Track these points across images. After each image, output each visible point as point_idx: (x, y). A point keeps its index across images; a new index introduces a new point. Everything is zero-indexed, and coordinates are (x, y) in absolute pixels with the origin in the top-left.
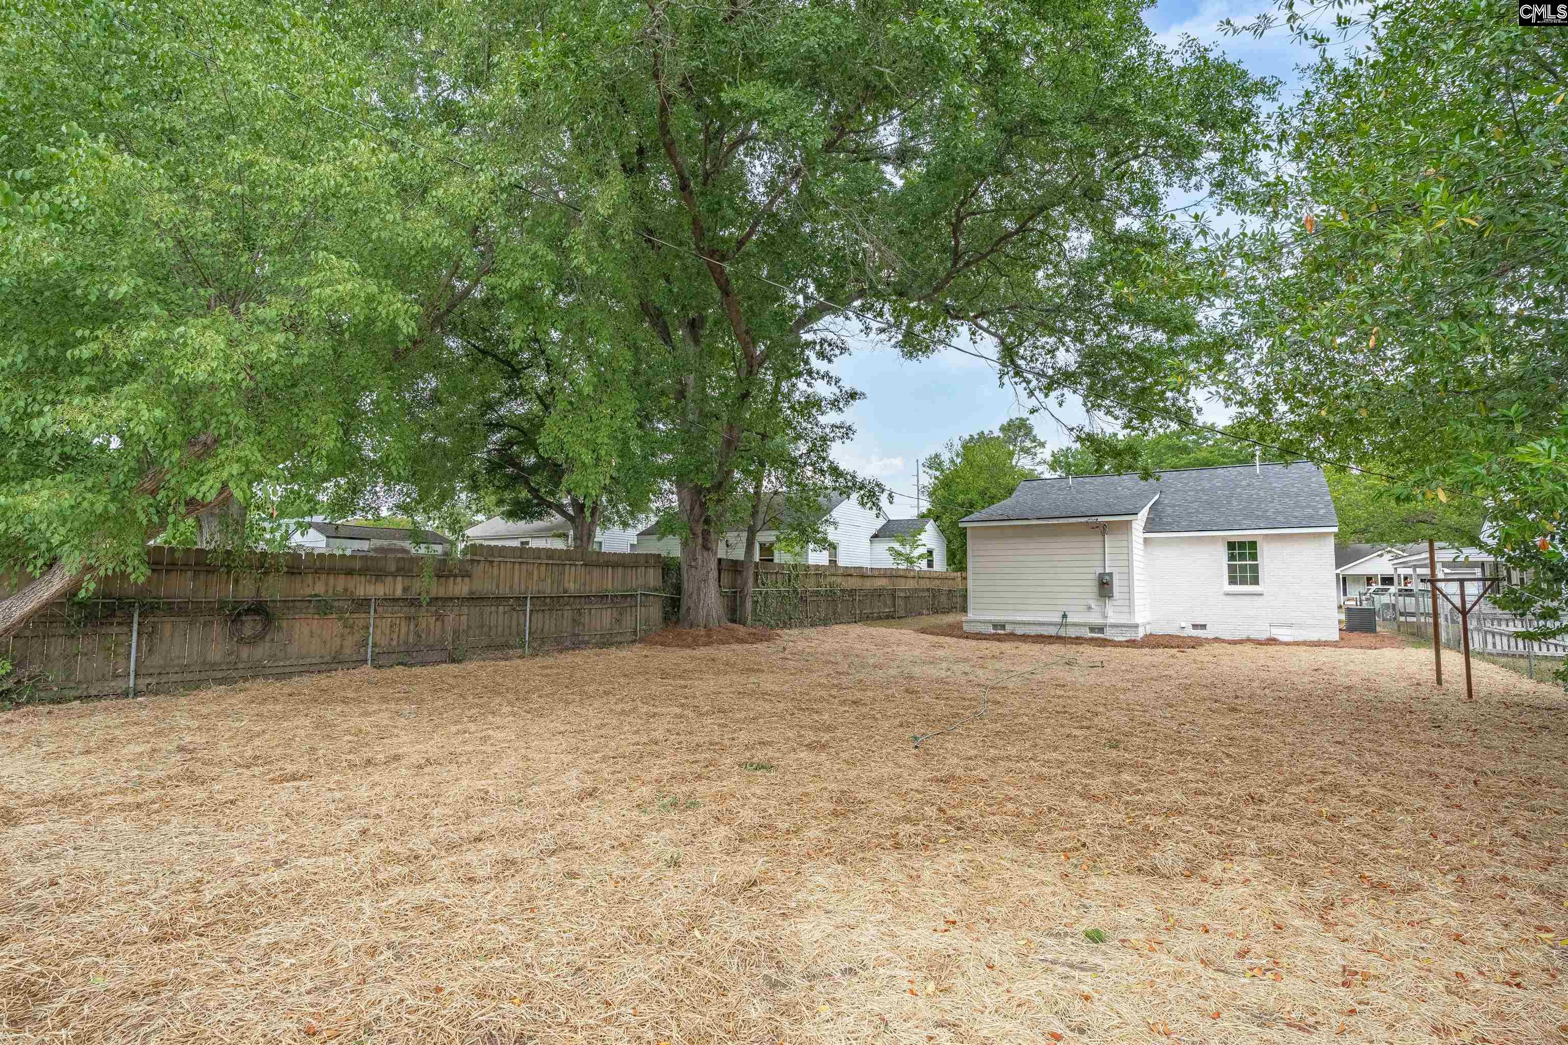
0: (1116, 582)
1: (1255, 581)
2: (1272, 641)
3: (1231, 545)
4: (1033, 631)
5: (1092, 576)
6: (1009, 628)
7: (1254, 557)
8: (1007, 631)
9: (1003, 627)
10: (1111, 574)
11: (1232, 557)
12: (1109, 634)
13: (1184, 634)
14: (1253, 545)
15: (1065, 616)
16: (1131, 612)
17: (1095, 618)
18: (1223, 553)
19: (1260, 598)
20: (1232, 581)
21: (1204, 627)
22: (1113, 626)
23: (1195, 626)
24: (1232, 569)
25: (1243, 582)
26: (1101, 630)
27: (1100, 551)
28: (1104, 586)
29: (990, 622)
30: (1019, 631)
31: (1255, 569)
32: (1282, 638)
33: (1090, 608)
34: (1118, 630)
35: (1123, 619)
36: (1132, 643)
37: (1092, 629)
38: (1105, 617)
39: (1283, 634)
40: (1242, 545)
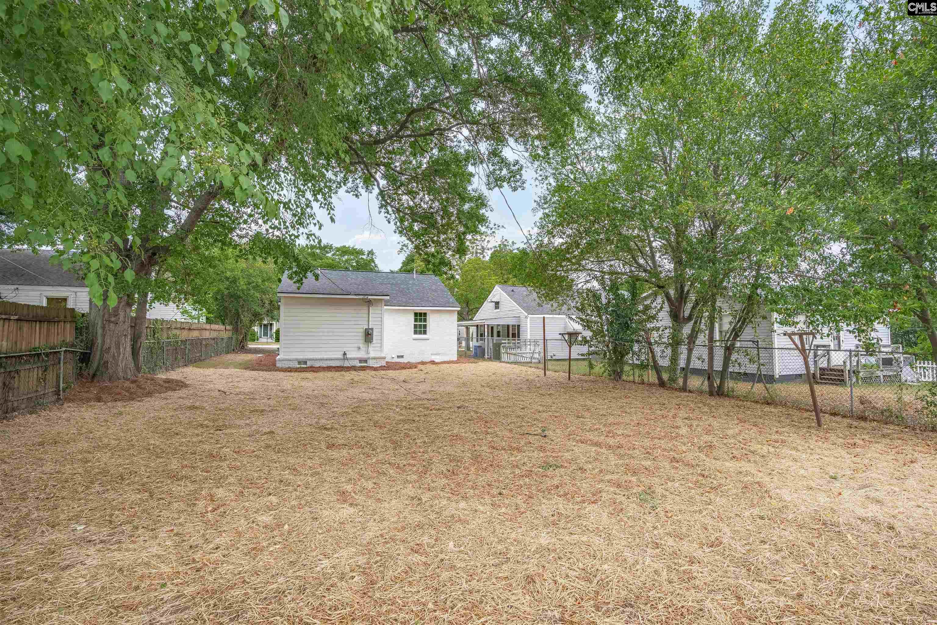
0: (375, 333)
1: (425, 333)
2: (433, 362)
3: (416, 314)
4: (324, 364)
5: (362, 330)
6: (309, 364)
7: (425, 320)
8: (308, 365)
9: (305, 363)
10: (372, 329)
11: (416, 320)
12: (371, 363)
13: (393, 361)
14: (425, 314)
15: (345, 354)
16: (381, 351)
17: (362, 354)
18: (412, 317)
19: (428, 341)
20: (415, 332)
21: (402, 357)
22: (374, 358)
23: (398, 357)
24: (415, 326)
25: (420, 333)
26: (366, 361)
27: (366, 316)
28: (368, 336)
29: (297, 360)
30: (317, 364)
31: (425, 326)
32: (436, 361)
33: (359, 348)
34: (375, 361)
35: (378, 355)
36: (382, 368)
37: (361, 361)
38: (368, 353)
39: (437, 359)
40: (421, 314)
